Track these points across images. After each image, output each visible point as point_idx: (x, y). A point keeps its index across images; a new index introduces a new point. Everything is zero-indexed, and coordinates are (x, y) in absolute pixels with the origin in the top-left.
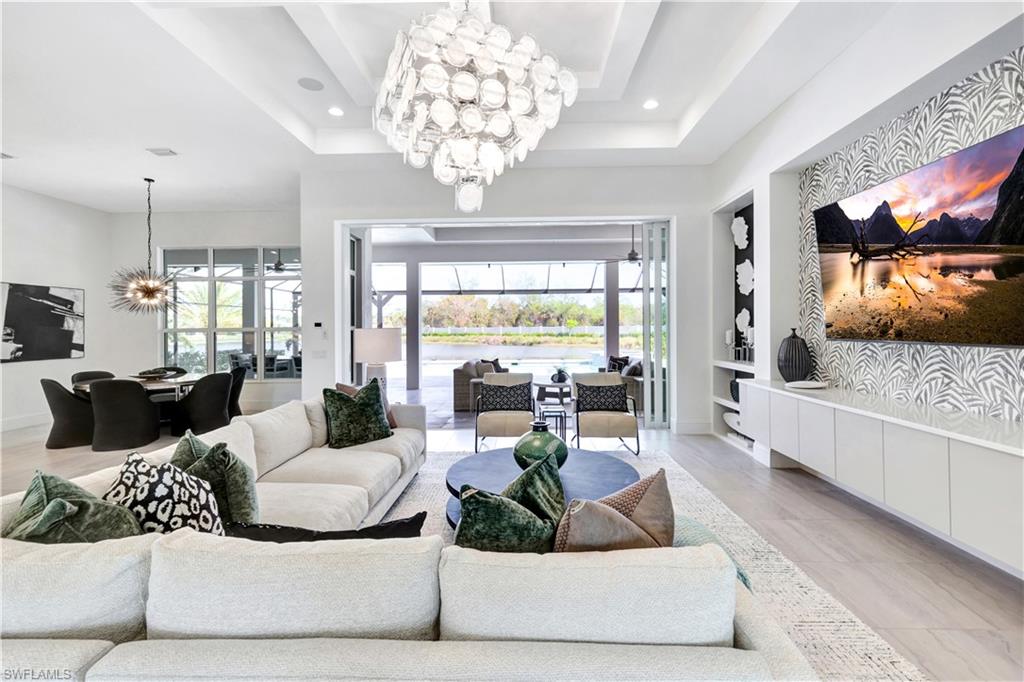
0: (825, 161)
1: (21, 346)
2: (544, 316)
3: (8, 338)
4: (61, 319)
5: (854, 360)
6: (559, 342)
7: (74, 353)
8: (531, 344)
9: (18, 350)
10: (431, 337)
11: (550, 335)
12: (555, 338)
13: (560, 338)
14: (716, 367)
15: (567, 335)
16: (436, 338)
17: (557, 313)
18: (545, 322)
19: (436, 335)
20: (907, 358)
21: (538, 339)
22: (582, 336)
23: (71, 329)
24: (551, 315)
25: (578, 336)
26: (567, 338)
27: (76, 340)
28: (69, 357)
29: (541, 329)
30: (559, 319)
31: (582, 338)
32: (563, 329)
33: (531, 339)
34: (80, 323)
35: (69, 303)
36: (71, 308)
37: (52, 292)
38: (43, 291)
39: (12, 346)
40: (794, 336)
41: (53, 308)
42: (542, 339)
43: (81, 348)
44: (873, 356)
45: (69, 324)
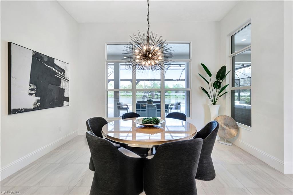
1: (39, 98)
3: (32, 92)
4: (59, 81)
7: (65, 103)
9: (38, 101)
10: (127, 96)
16: (128, 96)
19: (128, 95)
23: (63, 88)
27: (66, 95)
28: (62, 105)
34: (67, 84)
35: (63, 71)
36: (64, 74)
37: (56, 62)
38: (51, 60)
39: (34, 99)
41: (56, 73)
43: (67, 99)
45: (63, 84)
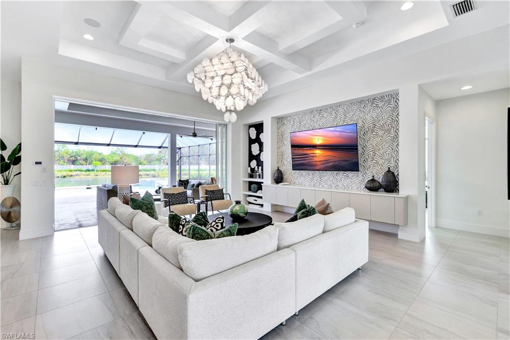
0: (286, 117)
2: (73, 158)
5: (296, 176)
6: (87, 175)
8: (64, 177)
11: (79, 171)
12: (84, 173)
13: (88, 173)
14: (244, 181)
15: (93, 170)
17: (84, 156)
18: (73, 162)
20: (311, 175)
21: (71, 173)
22: (105, 171)
24: (79, 158)
25: (101, 171)
26: (93, 172)
29: (72, 167)
30: (86, 160)
31: (105, 172)
32: (90, 167)
33: (64, 174)
40: (278, 169)
42: (74, 173)
44: (302, 175)
